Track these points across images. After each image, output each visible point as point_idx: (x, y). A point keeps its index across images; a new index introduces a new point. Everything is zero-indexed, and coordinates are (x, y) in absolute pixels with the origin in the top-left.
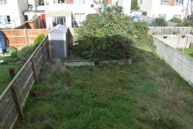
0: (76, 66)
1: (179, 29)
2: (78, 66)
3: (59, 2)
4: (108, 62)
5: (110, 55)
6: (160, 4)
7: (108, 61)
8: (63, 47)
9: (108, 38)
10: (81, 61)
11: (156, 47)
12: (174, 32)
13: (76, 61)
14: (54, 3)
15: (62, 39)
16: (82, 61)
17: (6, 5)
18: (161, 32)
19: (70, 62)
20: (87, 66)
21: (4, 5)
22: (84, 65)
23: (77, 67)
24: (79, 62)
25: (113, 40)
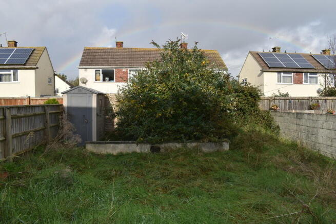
0: (111, 153)
1: (318, 102)
2: (115, 154)
3: (104, 80)
4: (179, 145)
5: (183, 129)
6: (278, 82)
7: (178, 142)
8: (89, 122)
9: (176, 97)
10: (121, 143)
11: (278, 127)
12: (310, 106)
13: (111, 143)
14: (96, 80)
15: (89, 106)
16: (124, 143)
17: (16, 82)
18: (285, 107)
19: (97, 145)
20: (134, 153)
21: (12, 82)
22: (128, 151)
23: (112, 155)
24: (117, 145)
25: (187, 99)
